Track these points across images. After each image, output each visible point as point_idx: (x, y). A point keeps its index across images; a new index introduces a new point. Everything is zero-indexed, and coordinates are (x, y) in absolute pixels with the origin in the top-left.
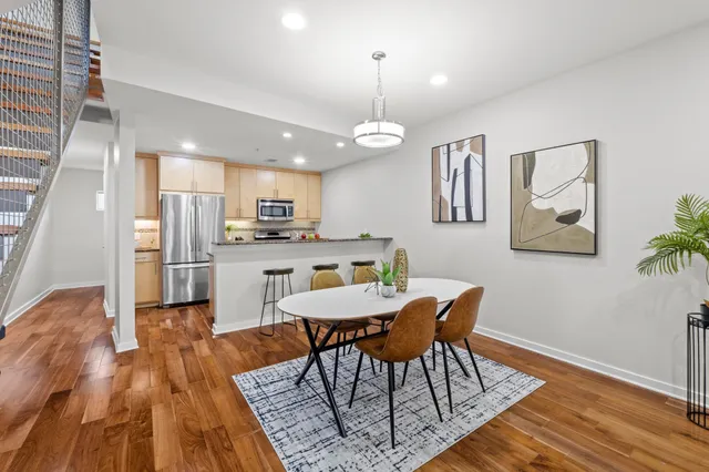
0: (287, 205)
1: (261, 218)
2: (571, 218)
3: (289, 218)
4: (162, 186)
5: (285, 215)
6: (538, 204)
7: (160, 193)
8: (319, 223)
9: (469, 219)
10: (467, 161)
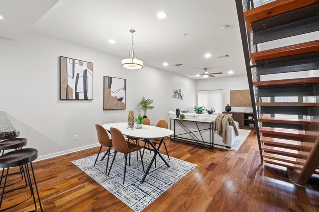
2: (120, 99)
6: (113, 95)
9: (86, 98)
10: (85, 72)
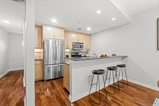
0: (82, 44)
1: (74, 48)
3: (82, 49)
4: (44, 37)
5: (81, 48)
7: (43, 39)
8: (90, 50)
